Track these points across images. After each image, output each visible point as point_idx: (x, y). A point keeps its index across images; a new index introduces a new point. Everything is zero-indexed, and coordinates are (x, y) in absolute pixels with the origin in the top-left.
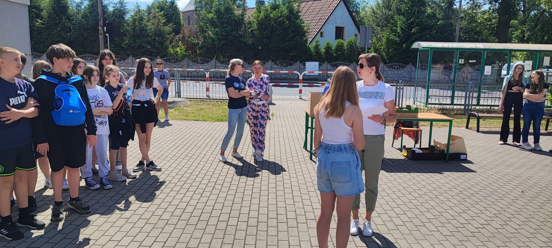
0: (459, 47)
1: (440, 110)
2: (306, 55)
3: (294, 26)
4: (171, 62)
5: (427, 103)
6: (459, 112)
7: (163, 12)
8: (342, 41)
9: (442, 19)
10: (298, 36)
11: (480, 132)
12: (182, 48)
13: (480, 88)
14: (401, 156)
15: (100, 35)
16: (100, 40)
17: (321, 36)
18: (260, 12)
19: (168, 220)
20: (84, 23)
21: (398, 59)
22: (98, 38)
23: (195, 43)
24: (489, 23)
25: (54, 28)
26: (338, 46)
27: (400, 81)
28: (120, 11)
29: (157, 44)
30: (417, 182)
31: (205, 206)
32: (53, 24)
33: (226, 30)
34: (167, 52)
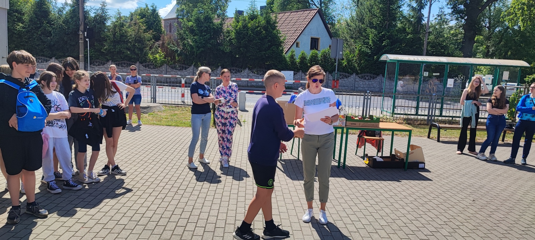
0: (424, 60)
1: (405, 120)
2: (282, 64)
3: (270, 36)
4: (150, 68)
5: (393, 113)
6: (422, 122)
7: (144, 19)
8: (316, 51)
9: (411, 33)
10: (274, 45)
11: (441, 141)
12: (161, 54)
13: (442, 99)
14: (363, 163)
15: (80, 40)
16: (80, 44)
17: (297, 46)
18: (238, 22)
19: (126, 225)
20: (65, 28)
21: (370, 70)
22: (78, 43)
23: (174, 50)
24: (455, 38)
25: (35, 32)
26: (312, 56)
27: (368, 91)
28: (101, 17)
29: (136, 50)
30: (375, 190)
31: (165, 211)
32: (34, 28)
33: (205, 38)
34: (146, 58)
